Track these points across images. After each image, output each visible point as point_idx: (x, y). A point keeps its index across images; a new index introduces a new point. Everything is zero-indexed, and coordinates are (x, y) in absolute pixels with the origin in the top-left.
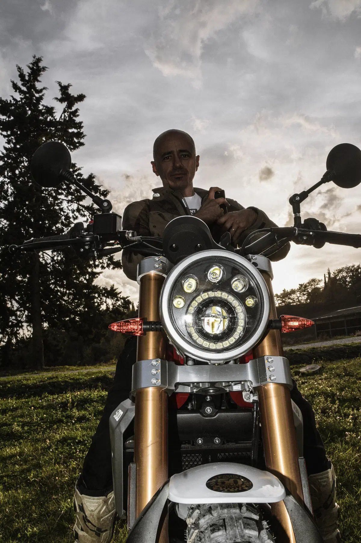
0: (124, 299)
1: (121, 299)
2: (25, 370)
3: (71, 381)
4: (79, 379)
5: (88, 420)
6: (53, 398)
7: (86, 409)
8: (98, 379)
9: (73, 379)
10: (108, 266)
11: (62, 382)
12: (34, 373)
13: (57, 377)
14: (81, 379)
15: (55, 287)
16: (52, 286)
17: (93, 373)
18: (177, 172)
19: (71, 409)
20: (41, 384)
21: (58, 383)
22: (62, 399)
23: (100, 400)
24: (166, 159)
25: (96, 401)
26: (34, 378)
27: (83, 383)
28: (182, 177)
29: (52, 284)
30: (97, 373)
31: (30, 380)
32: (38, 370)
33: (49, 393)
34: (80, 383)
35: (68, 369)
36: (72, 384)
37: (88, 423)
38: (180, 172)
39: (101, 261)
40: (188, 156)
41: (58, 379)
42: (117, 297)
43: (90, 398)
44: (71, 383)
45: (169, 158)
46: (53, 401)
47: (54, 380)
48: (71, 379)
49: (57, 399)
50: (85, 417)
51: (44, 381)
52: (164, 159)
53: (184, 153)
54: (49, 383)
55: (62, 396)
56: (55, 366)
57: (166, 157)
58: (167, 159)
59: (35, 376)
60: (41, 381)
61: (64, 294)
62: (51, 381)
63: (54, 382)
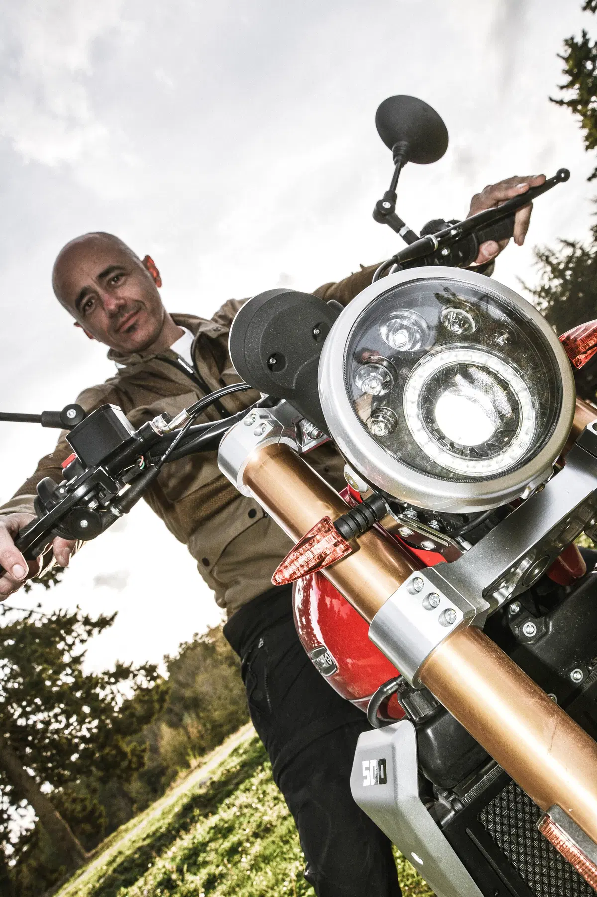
0: (143, 668)
1: (138, 670)
2: (59, 883)
3: (148, 841)
4: (157, 831)
5: (222, 876)
6: (140, 888)
7: (206, 863)
8: (187, 809)
9: (148, 836)
10: (89, 633)
11: (135, 853)
12: (76, 876)
13: (120, 853)
14: (160, 828)
15: (28, 719)
16: (22, 722)
17: (173, 806)
18: (122, 320)
19: (182, 880)
20: (104, 882)
21: (130, 860)
22: (155, 878)
23: (215, 833)
24: (87, 308)
25: (211, 840)
26: (83, 882)
27: (168, 830)
28: (137, 321)
29: (20, 716)
30: (177, 802)
31: (80, 889)
32: (80, 867)
33: (126, 886)
34: (163, 835)
35: (126, 830)
36: (151, 846)
37: (227, 880)
38: (127, 315)
39: (74, 634)
40: (122, 275)
41: (124, 854)
42: (132, 672)
43: (199, 843)
44: (148, 845)
45: (92, 303)
46: (142, 892)
47: (119, 860)
48: (144, 839)
49: (146, 883)
50: (215, 876)
51: (104, 875)
52: (84, 310)
53: (113, 275)
54: (115, 870)
55: (150, 874)
56: (102, 841)
57: (86, 304)
58: (89, 306)
59: (84, 877)
60: (100, 878)
61: (47, 723)
62: (115, 865)
63: (122, 863)
